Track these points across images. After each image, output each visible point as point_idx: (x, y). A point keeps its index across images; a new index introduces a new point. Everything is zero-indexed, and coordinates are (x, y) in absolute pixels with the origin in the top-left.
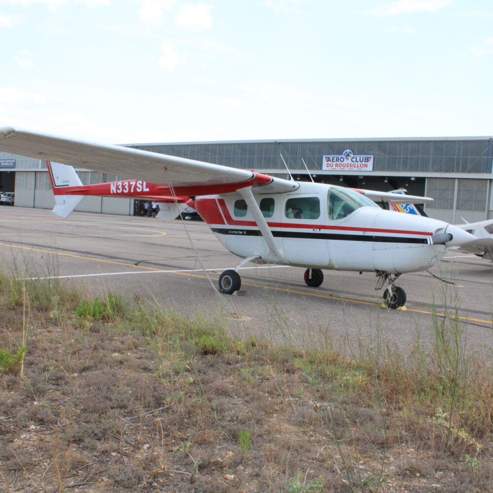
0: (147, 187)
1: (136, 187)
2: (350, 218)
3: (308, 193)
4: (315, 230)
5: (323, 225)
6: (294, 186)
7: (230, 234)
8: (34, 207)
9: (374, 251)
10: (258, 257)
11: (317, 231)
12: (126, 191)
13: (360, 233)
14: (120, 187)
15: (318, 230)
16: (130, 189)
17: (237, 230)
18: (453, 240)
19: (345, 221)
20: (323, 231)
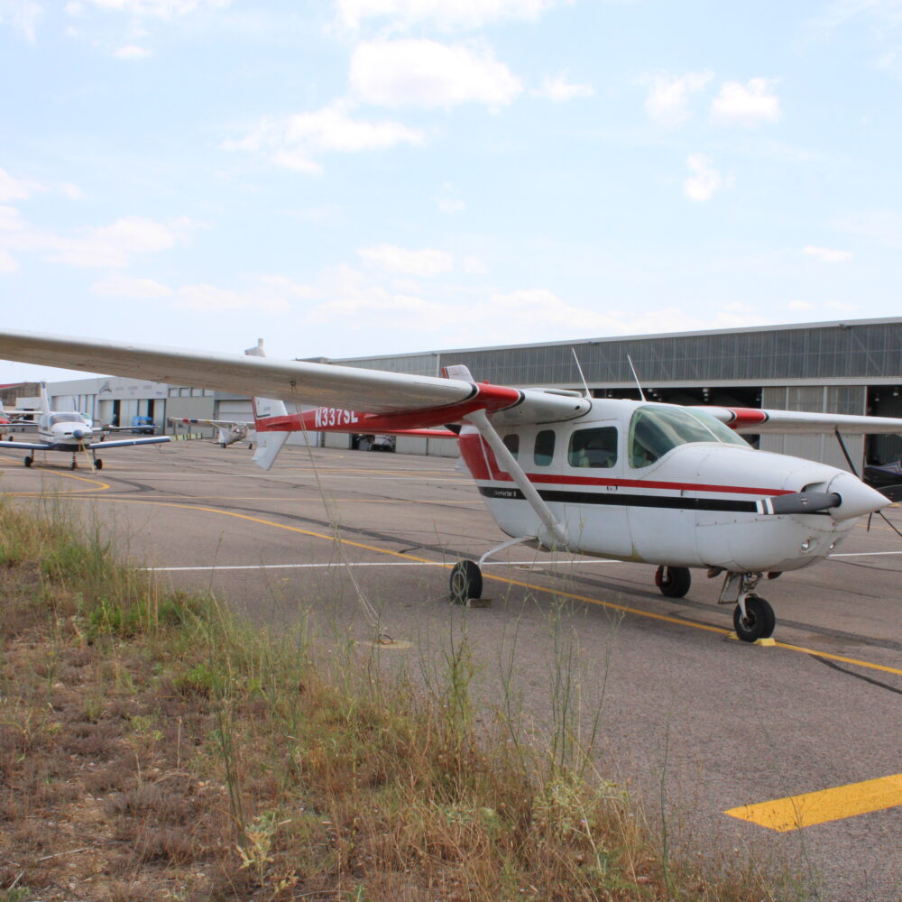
0: (355, 416)
1: (343, 416)
2: (659, 466)
3: (603, 420)
4: (610, 487)
5: (621, 478)
6: (578, 407)
7: (497, 496)
8: (427, 454)
9: (698, 528)
10: (532, 538)
11: (613, 490)
12: (332, 424)
13: (675, 493)
14: (326, 417)
15: (614, 487)
16: (336, 419)
17: (505, 490)
18: (842, 505)
19: (653, 471)
20: (622, 491)
